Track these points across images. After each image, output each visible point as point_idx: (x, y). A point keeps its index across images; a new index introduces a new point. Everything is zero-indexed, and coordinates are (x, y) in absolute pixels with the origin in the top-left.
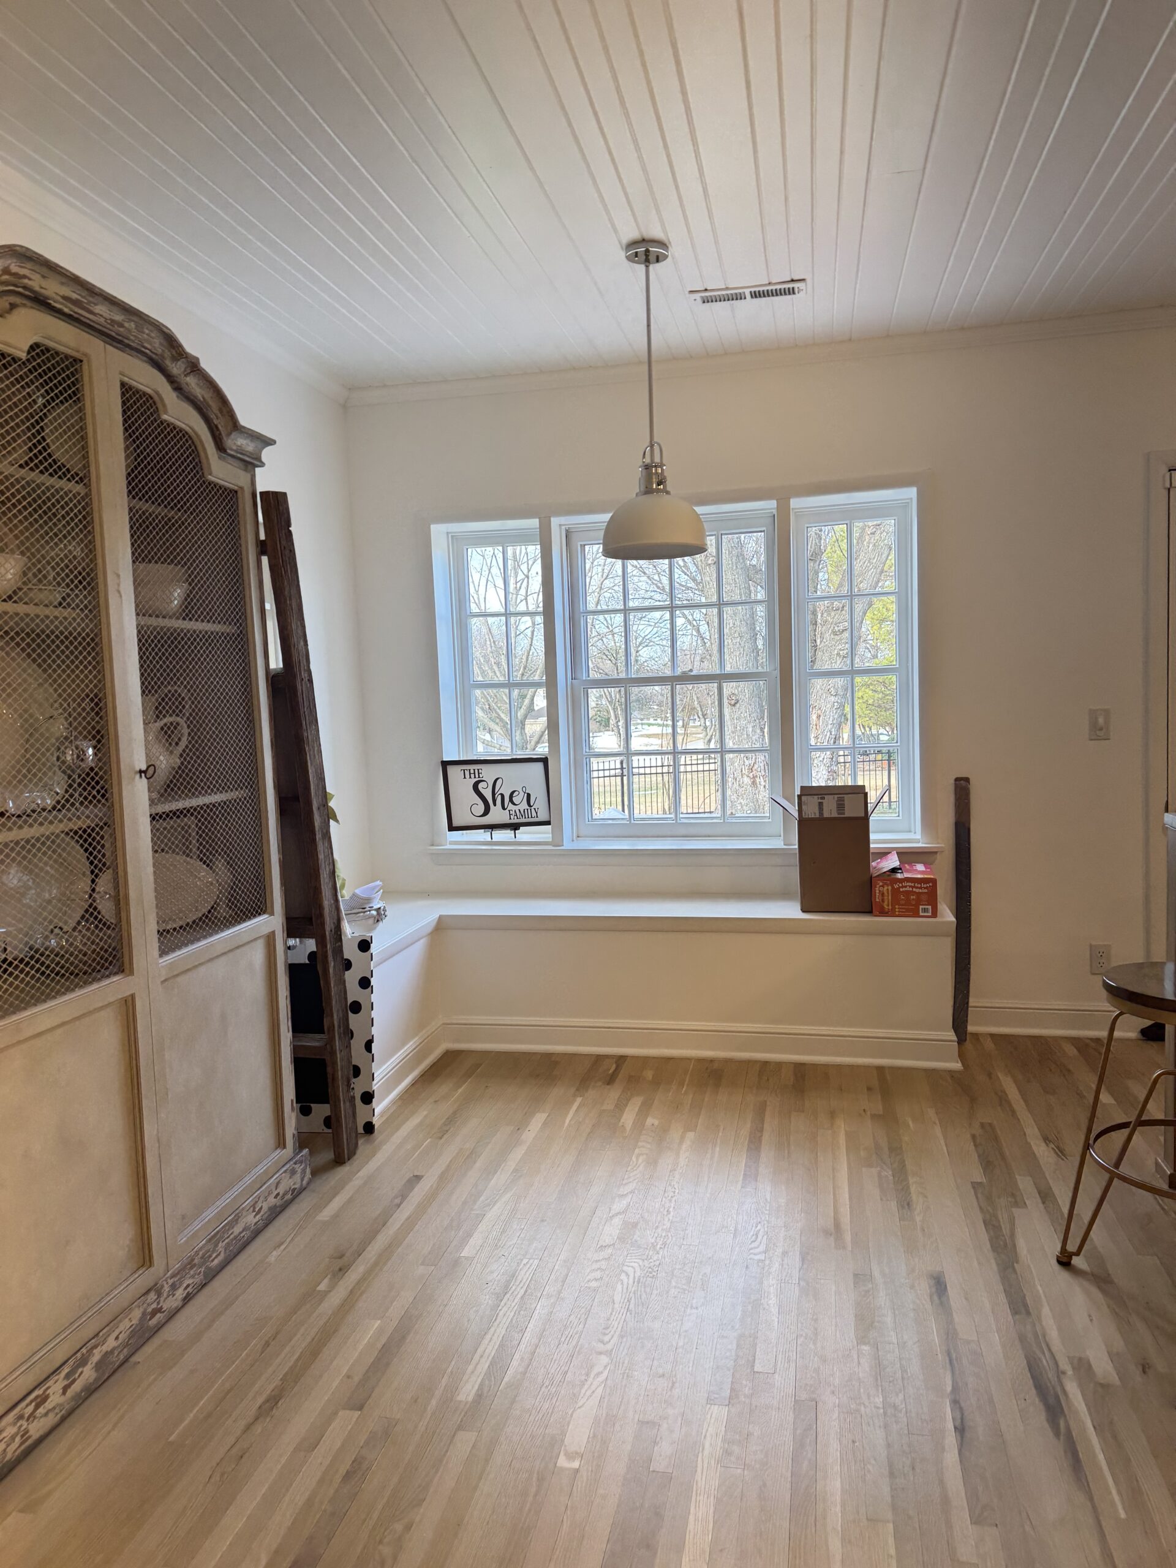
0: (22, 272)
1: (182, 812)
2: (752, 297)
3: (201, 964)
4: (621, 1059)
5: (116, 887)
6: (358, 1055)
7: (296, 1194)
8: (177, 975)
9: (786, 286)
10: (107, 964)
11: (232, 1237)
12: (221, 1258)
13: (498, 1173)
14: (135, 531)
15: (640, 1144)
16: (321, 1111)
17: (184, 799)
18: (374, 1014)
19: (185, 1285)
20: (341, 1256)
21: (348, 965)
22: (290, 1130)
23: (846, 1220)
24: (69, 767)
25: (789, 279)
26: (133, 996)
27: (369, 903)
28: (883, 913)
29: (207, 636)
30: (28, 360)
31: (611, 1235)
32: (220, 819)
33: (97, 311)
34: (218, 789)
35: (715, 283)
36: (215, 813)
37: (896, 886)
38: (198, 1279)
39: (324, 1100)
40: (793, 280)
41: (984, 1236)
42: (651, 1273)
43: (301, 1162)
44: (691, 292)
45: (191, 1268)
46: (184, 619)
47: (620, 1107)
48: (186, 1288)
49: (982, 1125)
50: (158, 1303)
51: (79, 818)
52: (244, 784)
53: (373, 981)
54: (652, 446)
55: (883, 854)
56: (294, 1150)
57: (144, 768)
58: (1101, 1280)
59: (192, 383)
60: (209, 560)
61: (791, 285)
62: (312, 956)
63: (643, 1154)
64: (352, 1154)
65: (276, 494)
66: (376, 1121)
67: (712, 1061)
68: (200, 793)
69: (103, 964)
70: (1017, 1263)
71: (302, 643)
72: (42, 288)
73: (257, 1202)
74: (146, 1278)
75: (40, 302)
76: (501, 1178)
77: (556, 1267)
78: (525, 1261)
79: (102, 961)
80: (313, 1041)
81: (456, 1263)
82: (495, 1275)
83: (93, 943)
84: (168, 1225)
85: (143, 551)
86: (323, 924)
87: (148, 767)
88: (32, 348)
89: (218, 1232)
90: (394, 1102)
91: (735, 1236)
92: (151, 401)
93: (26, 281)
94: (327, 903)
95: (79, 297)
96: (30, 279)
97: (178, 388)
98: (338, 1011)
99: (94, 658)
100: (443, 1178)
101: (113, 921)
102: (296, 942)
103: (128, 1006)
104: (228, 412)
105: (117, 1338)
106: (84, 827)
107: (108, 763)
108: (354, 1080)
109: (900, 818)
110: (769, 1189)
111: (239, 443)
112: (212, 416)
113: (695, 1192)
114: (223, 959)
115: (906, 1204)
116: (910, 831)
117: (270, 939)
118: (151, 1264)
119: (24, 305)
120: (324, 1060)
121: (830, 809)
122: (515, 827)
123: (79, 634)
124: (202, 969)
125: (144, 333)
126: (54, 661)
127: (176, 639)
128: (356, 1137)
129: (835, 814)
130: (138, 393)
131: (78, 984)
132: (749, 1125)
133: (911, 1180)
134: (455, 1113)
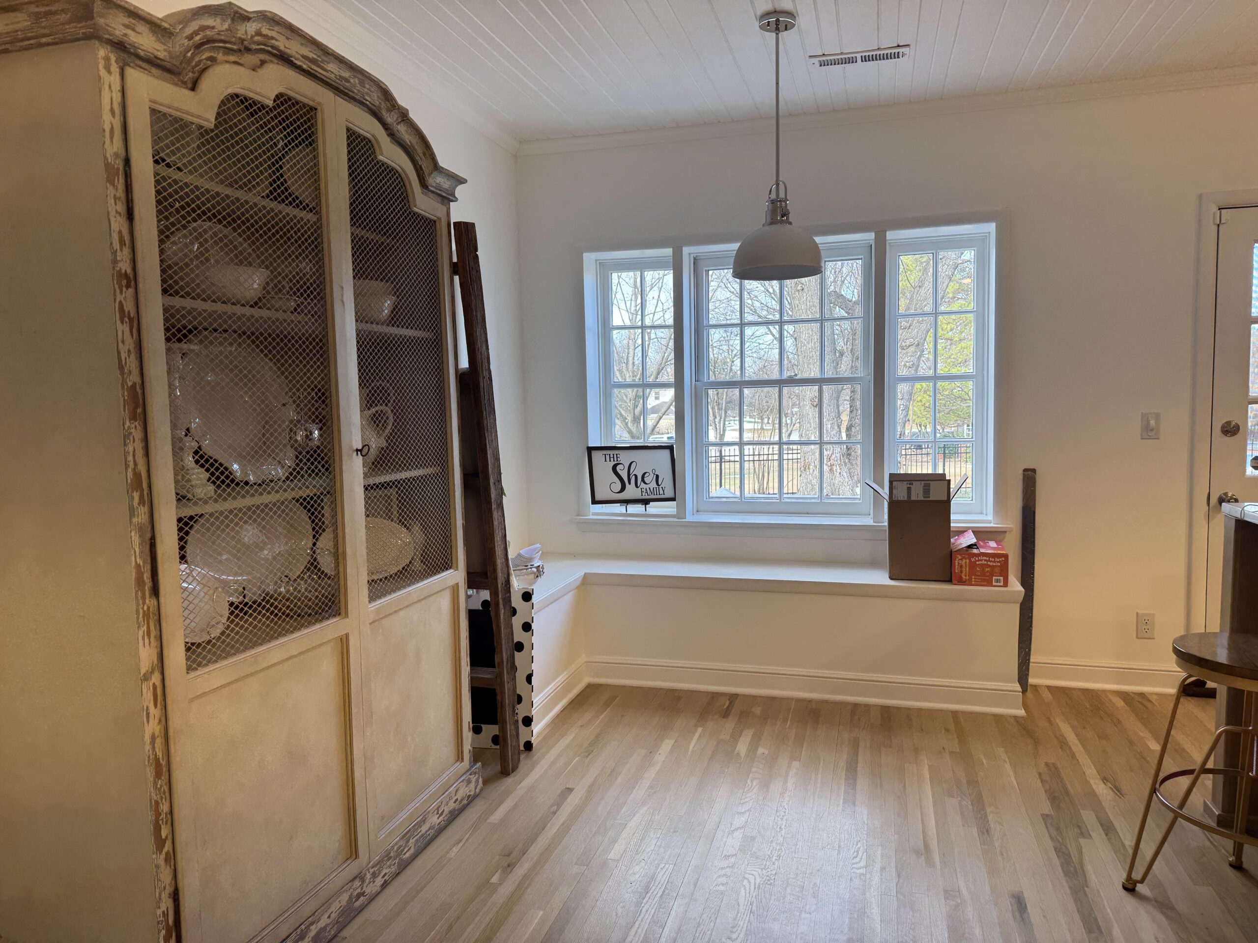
0: (270, 33)
1: (388, 484)
2: (862, 61)
3: (401, 609)
4: (733, 697)
5: (336, 545)
6: (521, 687)
7: (471, 799)
8: (382, 618)
9: (893, 51)
10: (327, 608)
11: (420, 834)
12: (412, 851)
13: (636, 789)
14: (355, 252)
15: (754, 770)
16: (490, 730)
17: (390, 473)
18: (534, 653)
19: (383, 874)
20: (509, 855)
21: (514, 612)
22: (467, 747)
23: (934, 844)
24: (300, 445)
25: (896, 45)
26: (347, 635)
27: (530, 562)
28: (961, 582)
29: (410, 340)
30: (274, 107)
31: (733, 847)
32: (418, 491)
33: (329, 69)
34: (417, 466)
35: (832, 49)
36: (414, 486)
37: (973, 560)
38: (393, 869)
39: (493, 721)
40: (898, 46)
41: (1057, 862)
42: (768, 880)
43: (475, 773)
44: (811, 57)
45: (388, 860)
46: (393, 326)
47: (735, 737)
48: (383, 877)
49: (1046, 764)
50: (362, 889)
51: (307, 487)
52: (437, 463)
53: (534, 626)
54: (778, 185)
55: (961, 532)
56: (470, 764)
57: (360, 447)
58: (1164, 905)
59: (402, 130)
60: (413, 277)
61: (896, 51)
62: (485, 603)
63: (755, 778)
64: (515, 768)
65: (466, 224)
66: (533, 740)
67: (810, 701)
68: (403, 469)
69: (324, 608)
70: (1087, 887)
71: (485, 348)
72: (285, 47)
73: (439, 807)
74: (353, 868)
75: (285, 59)
76: (639, 793)
77: (688, 872)
78: (662, 866)
79: (323, 606)
80: (486, 674)
81: (604, 864)
82: (637, 876)
83: (316, 591)
84: (371, 826)
85: (361, 268)
86: (496, 579)
87: (363, 447)
88: (278, 96)
89: (410, 830)
90: (548, 725)
91: (839, 853)
92: (370, 145)
93: (273, 41)
94: (499, 561)
95: (315, 57)
96: (276, 40)
97: (392, 135)
98: (507, 649)
99: (321, 356)
100: (590, 791)
101: (333, 573)
102: (473, 593)
103: (344, 642)
104: (430, 155)
105: (329, 917)
106: (312, 495)
107: (331, 442)
108: (518, 706)
109: (974, 502)
110: (865, 812)
111: (438, 181)
112: (418, 158)
113: (803, 813)
114: (418, 604)
115: (985, 831)
116: (982, 513)
117: (455, 589)
118: (357, 856)
119: (272, 62)
120: (494, 690)
121: (917, 494)
122: (646, 502)
123: (310, 335)
124: (402, 614)
125: (365, 87)
126: (290, 357)
127: (386, 341)
128: (519, 753)
129: (921, 498)
130: (360, 137)
131: (303, 624)
132: (845, 756)
133: (988, 810)
134: (597, 737)
